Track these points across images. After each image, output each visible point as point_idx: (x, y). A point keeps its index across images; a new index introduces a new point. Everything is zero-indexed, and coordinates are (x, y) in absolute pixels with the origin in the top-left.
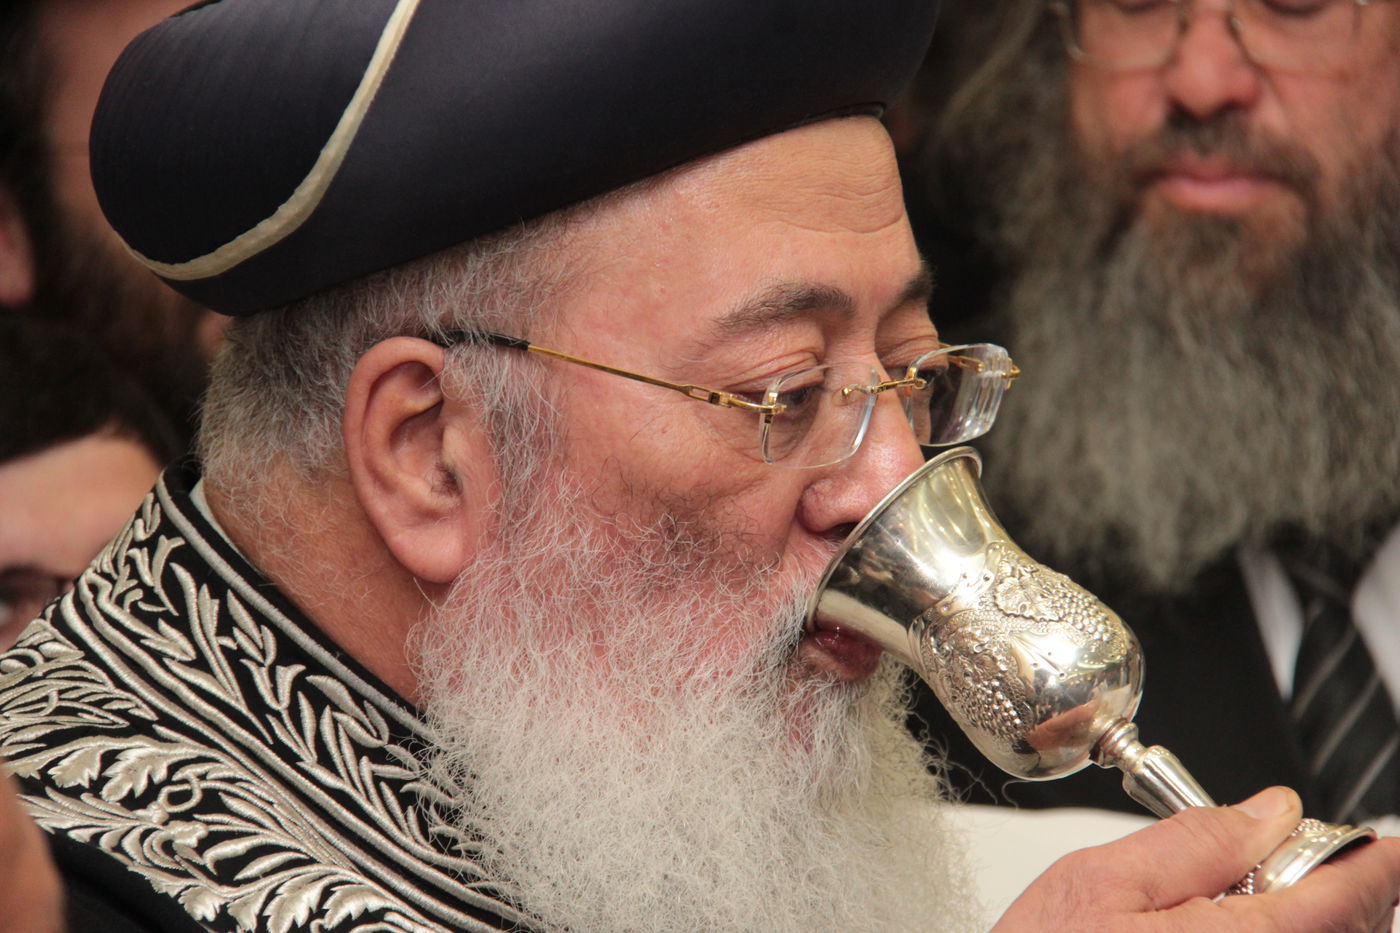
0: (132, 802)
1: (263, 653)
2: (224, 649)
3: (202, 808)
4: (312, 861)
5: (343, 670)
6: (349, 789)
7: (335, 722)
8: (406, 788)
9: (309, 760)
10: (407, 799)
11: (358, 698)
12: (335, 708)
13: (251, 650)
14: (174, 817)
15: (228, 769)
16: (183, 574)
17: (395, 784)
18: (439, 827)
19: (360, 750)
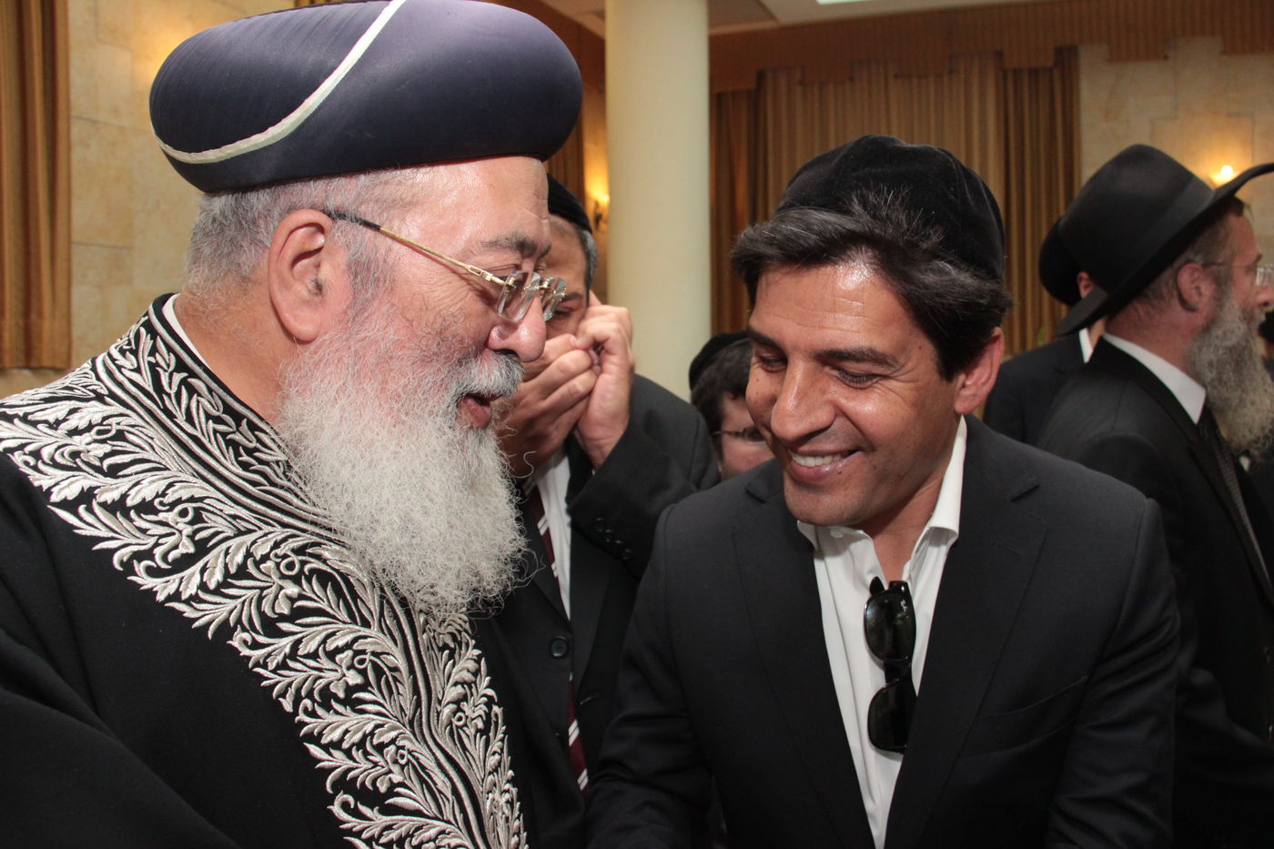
0: (75, 432)
1: (168, 366)
2: (149, 363)
3: (113, 438)
4: (166, 469)
5: (204, 376)
6: (200, 435)
7: (198, 402)
8: (228, 437)
9: (181, 419)
10: (230, 443)
11: (210, 390)
12: (199, 395)
13: (163, 364)
14: (96, 441)
15: (135, 419)
16: (143, 331)
17: (224, 435)
18: (245, 458)
19: (208, 417)
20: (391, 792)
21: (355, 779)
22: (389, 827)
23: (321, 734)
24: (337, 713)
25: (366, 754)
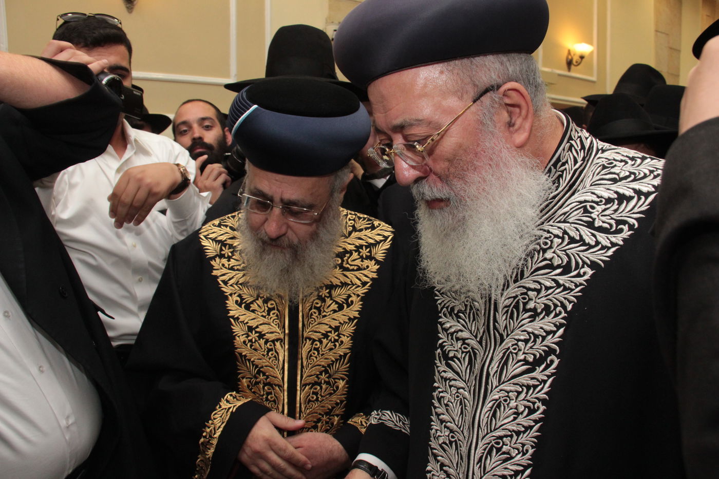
20: (452, 359)
21: (445, 346)
22: (445, 371)
23: (444, 324)
24: (453, 318)
25: (452, 339)
